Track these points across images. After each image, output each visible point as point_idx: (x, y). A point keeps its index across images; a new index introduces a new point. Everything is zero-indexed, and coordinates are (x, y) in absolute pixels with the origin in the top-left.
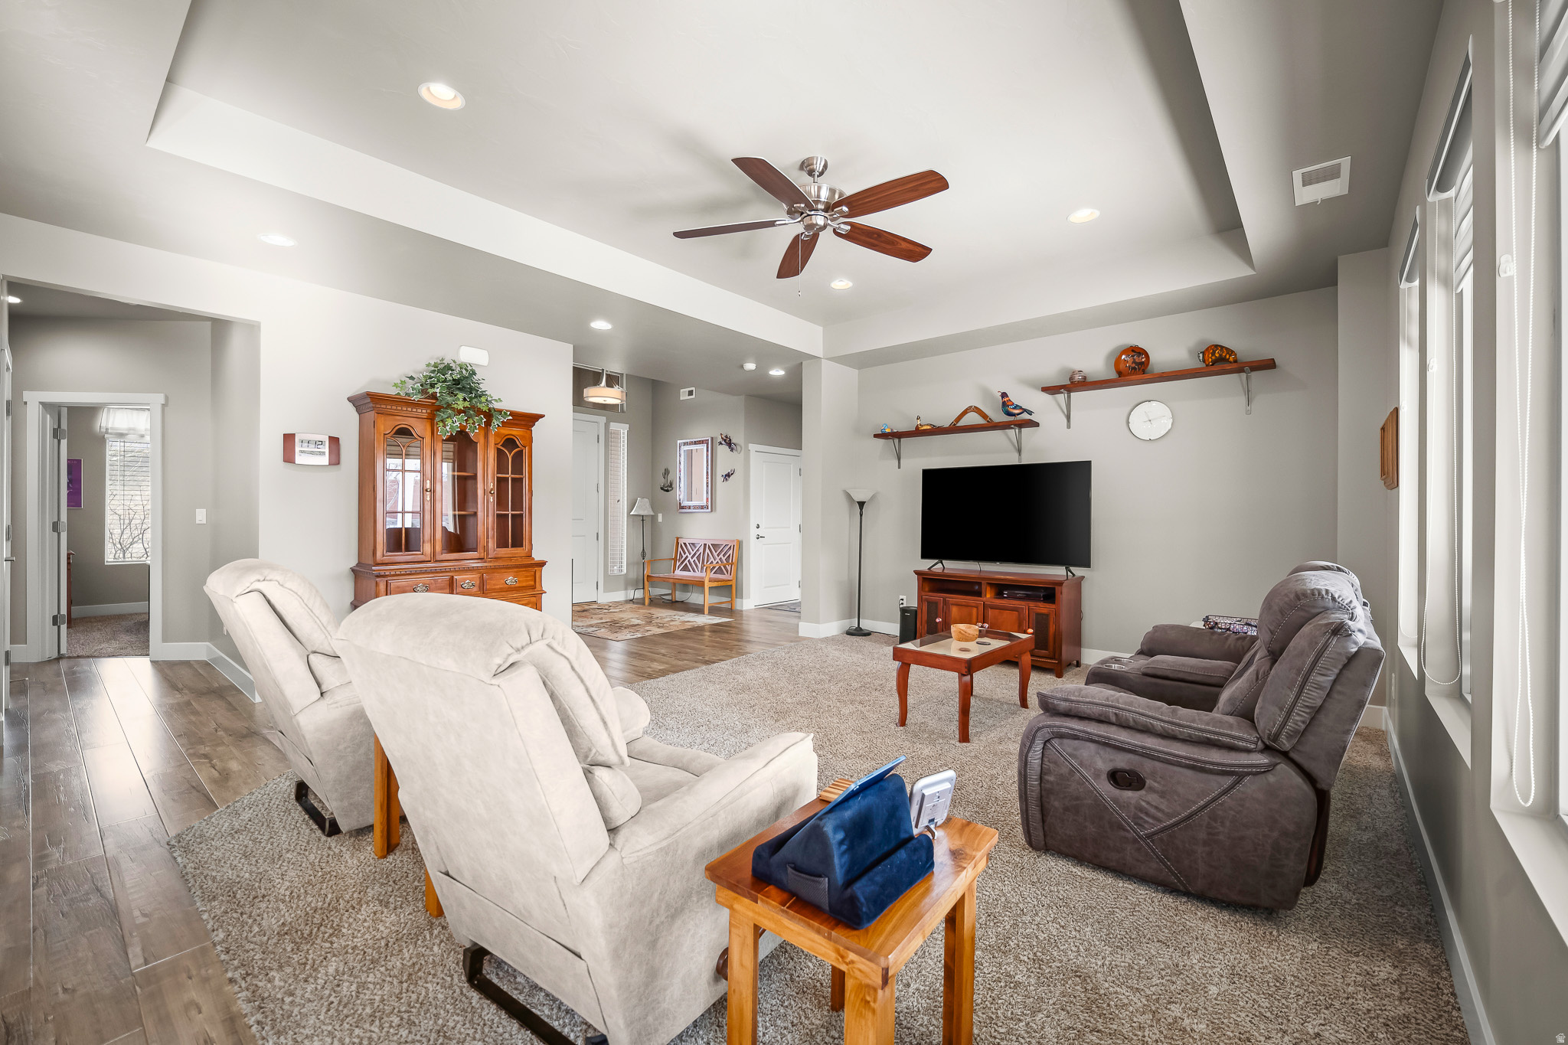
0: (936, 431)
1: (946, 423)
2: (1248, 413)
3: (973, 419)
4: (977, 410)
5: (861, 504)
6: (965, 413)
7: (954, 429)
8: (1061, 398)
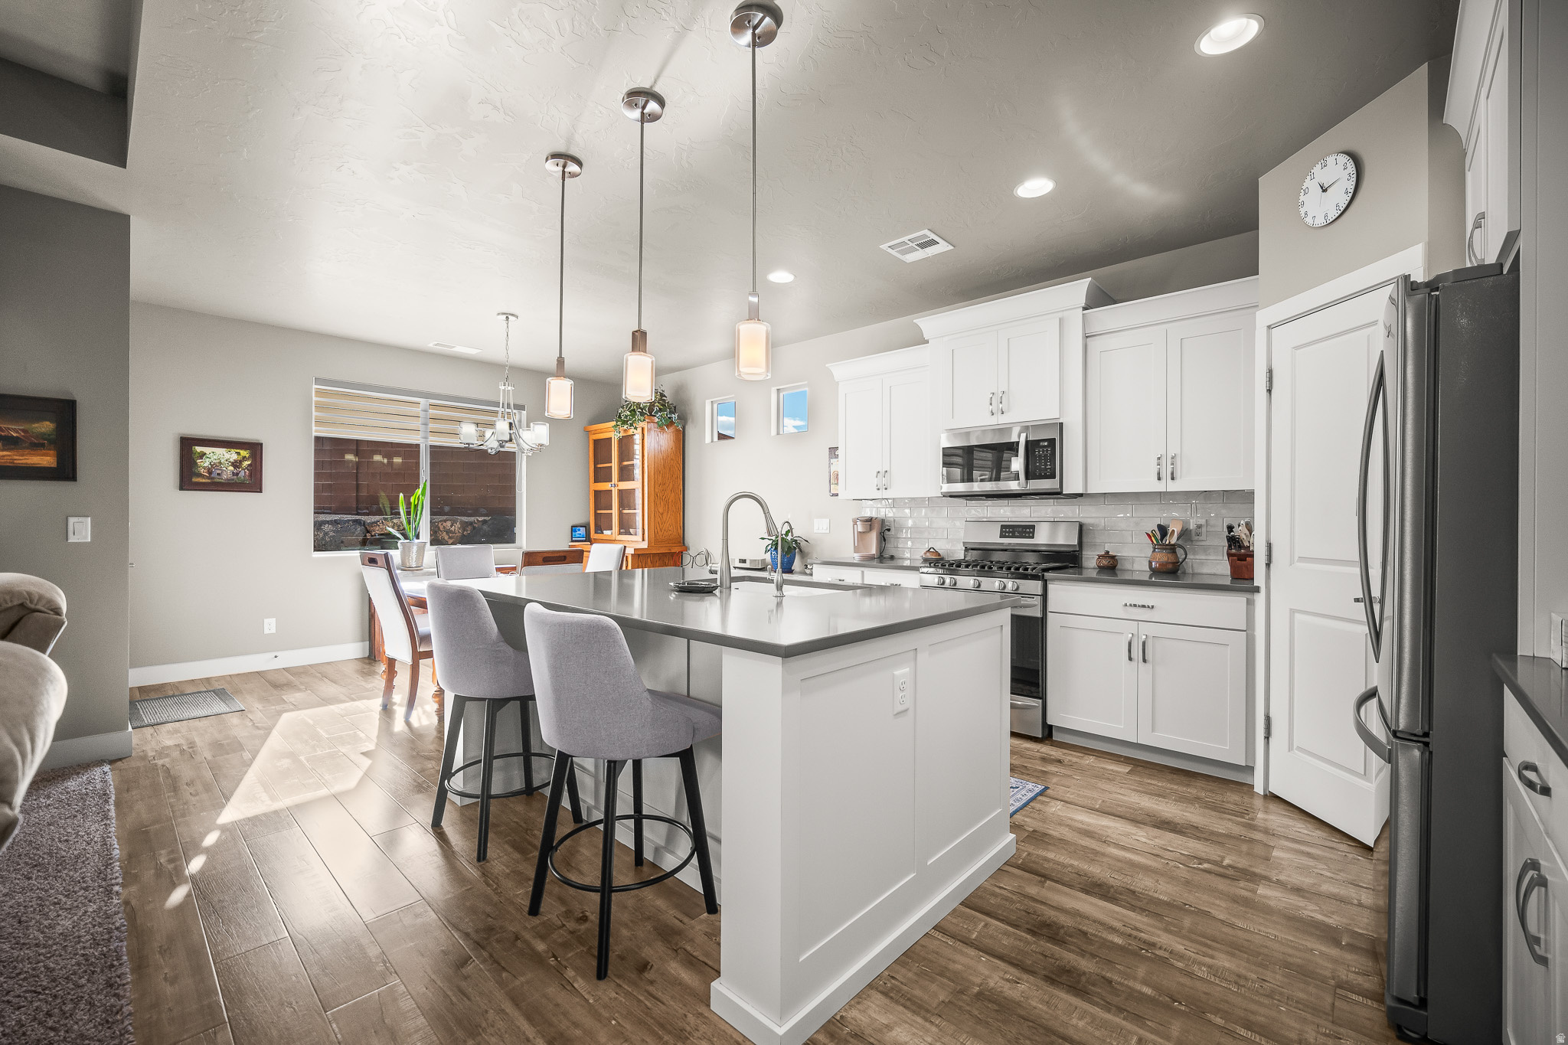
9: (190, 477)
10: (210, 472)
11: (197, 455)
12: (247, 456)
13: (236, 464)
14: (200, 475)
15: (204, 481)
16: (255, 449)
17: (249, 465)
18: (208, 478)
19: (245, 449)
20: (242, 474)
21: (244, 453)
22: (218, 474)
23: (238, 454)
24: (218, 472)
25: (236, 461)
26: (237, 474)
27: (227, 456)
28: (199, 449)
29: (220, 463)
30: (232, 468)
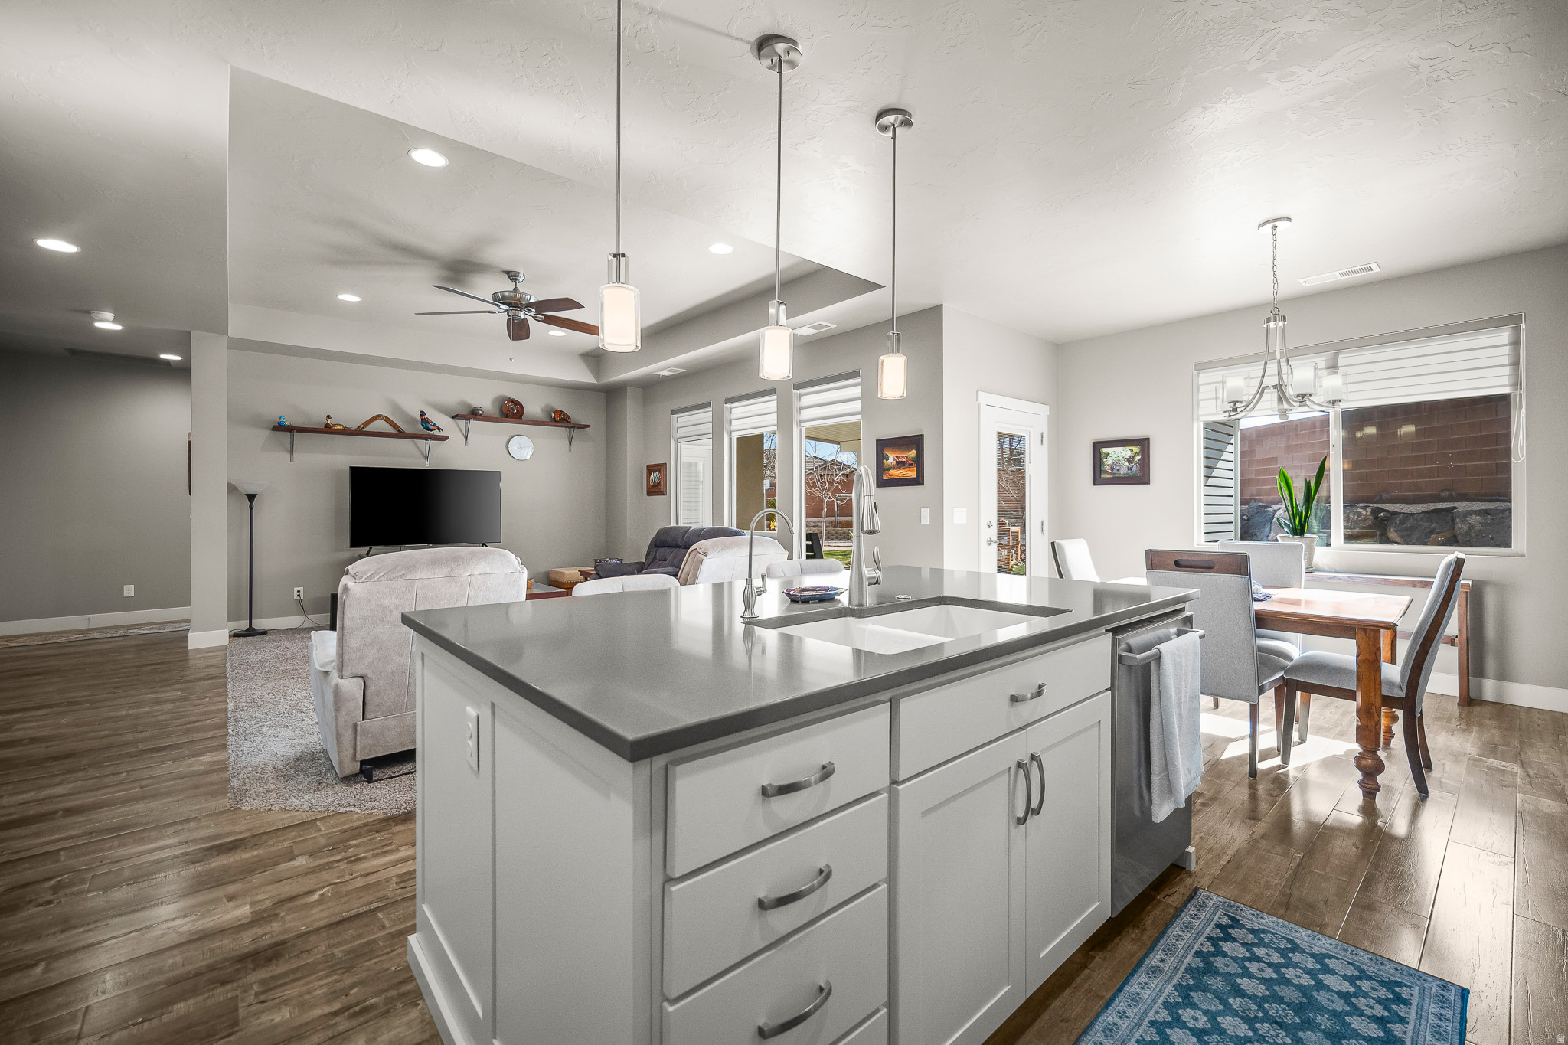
0: (345, 432)
1: (353, 426)
2: (570, 450)
3: (380, 426)
4: (387, 419)
5: (251, 497)
6: (374, 419)
7: (360, 432)
8: (462, 422)
9: (1101, 476)
10: (1112, 469)
11: (1103, 455)
12: (1138, 451)
13: (1130, 460)
14: (1107, 472)
15: (1108, 476)
16: (1143, 444)
17: (1139, 460)
18: (1111, 474)
19: (1136, 446)
20: (1134, 468)
21: (1136, 449)
22: (1118, 470)
23: (1131, 450)
24: (1118, 468)
25: (1130, 457)
26: (1131, 468)
27: (1124, 453)
28: (1105, 450)
29: (1119, 460)
30: (1127, 464)
